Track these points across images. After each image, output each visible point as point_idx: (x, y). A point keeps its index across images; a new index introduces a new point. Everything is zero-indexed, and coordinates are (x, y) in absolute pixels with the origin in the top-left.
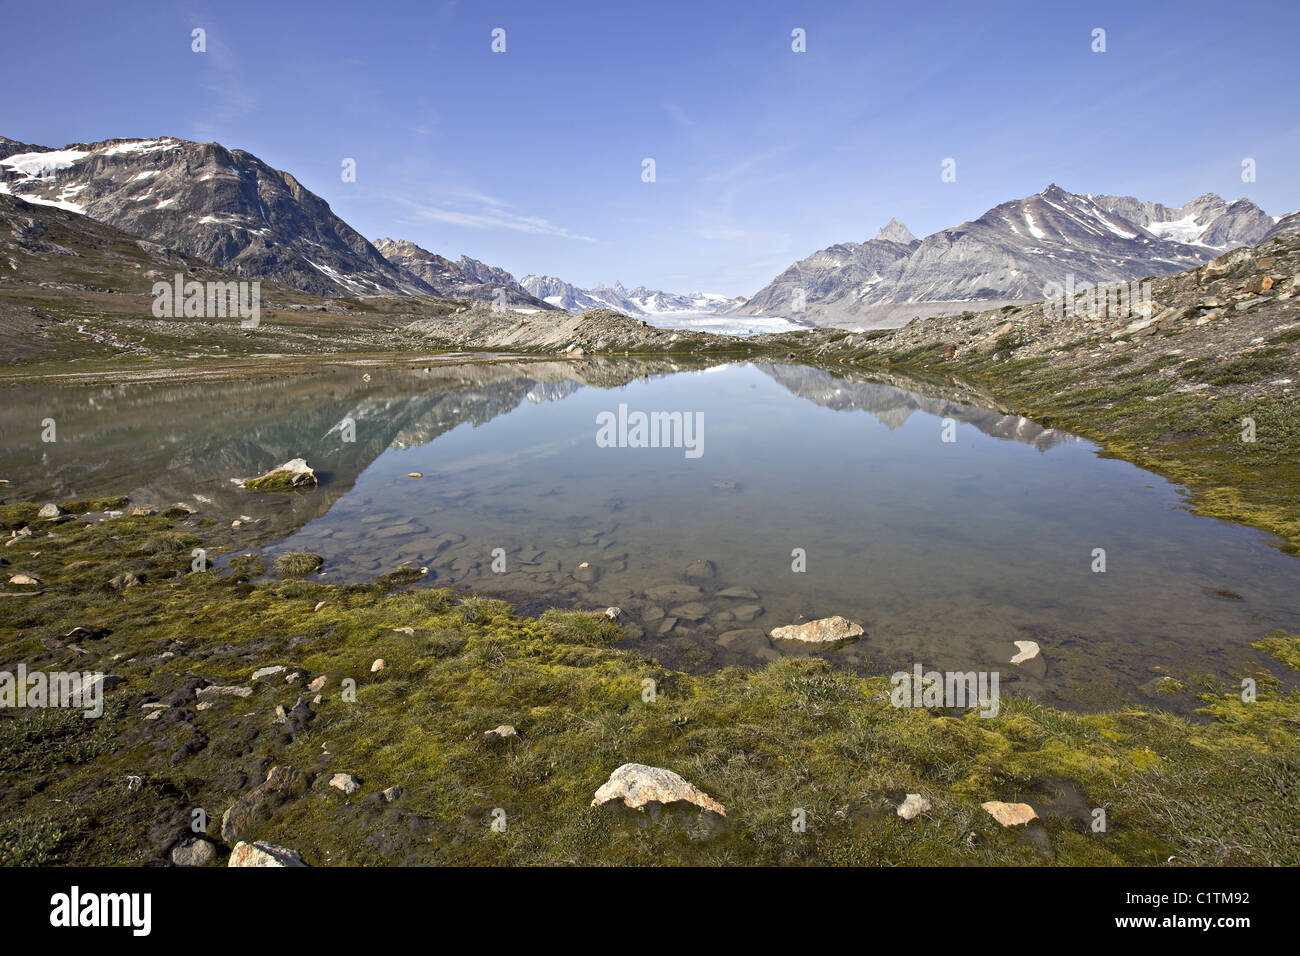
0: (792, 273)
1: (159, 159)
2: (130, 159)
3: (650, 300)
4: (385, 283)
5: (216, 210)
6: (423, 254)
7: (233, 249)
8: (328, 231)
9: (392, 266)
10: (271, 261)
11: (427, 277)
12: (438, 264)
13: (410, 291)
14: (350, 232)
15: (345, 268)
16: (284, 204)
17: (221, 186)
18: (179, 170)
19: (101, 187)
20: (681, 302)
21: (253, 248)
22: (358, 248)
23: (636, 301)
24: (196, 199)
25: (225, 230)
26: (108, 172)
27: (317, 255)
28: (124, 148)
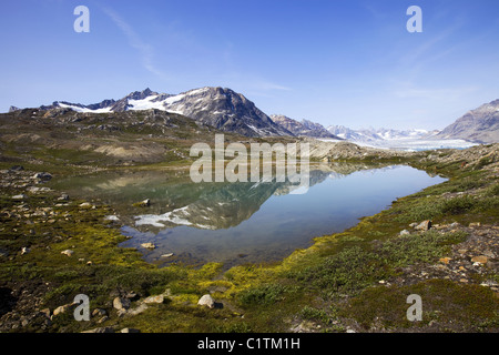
0: (468, 116)
1: (204, 94)
2: (195, 95)
3: (387, 134)
4: (273, 131)
5: (218, 109)
6: (288, 119)
7: (223, 122)
8: (254, 113)
9: (276, 125)
10: (235, 125)
11: (289, 129)
12: (293, 123)
13: (282, 133)
14: (261, 113)
15: (259, 126)
16: (240, 105)
17: (221, 101)
18: (208, 97)
19: (188, 105)
20: (402, 134)
21: (229, 121)
22: (264, 119)
23: (380, 134)
24: (213, 106)
25: (221, 115)
26: (189, 100)
27: (250, 122)
28: (194, 92)
